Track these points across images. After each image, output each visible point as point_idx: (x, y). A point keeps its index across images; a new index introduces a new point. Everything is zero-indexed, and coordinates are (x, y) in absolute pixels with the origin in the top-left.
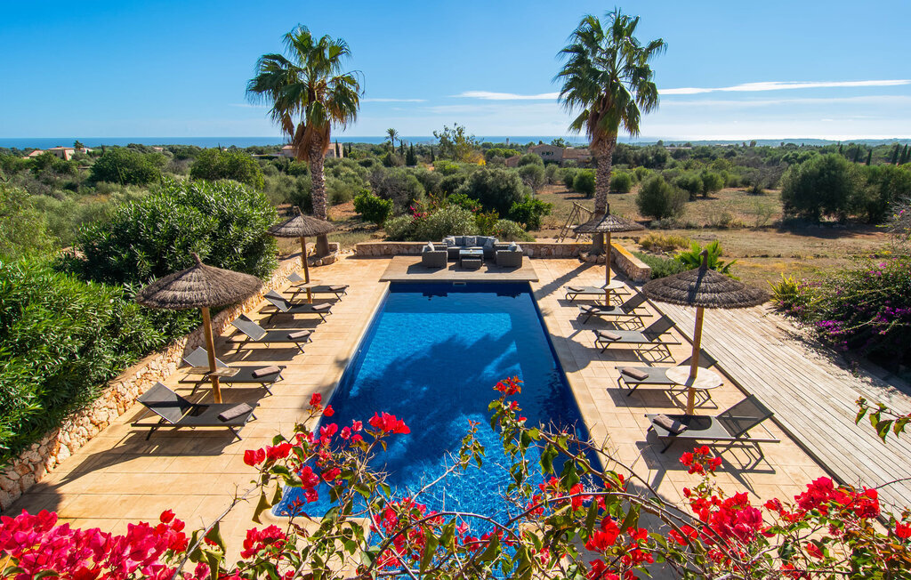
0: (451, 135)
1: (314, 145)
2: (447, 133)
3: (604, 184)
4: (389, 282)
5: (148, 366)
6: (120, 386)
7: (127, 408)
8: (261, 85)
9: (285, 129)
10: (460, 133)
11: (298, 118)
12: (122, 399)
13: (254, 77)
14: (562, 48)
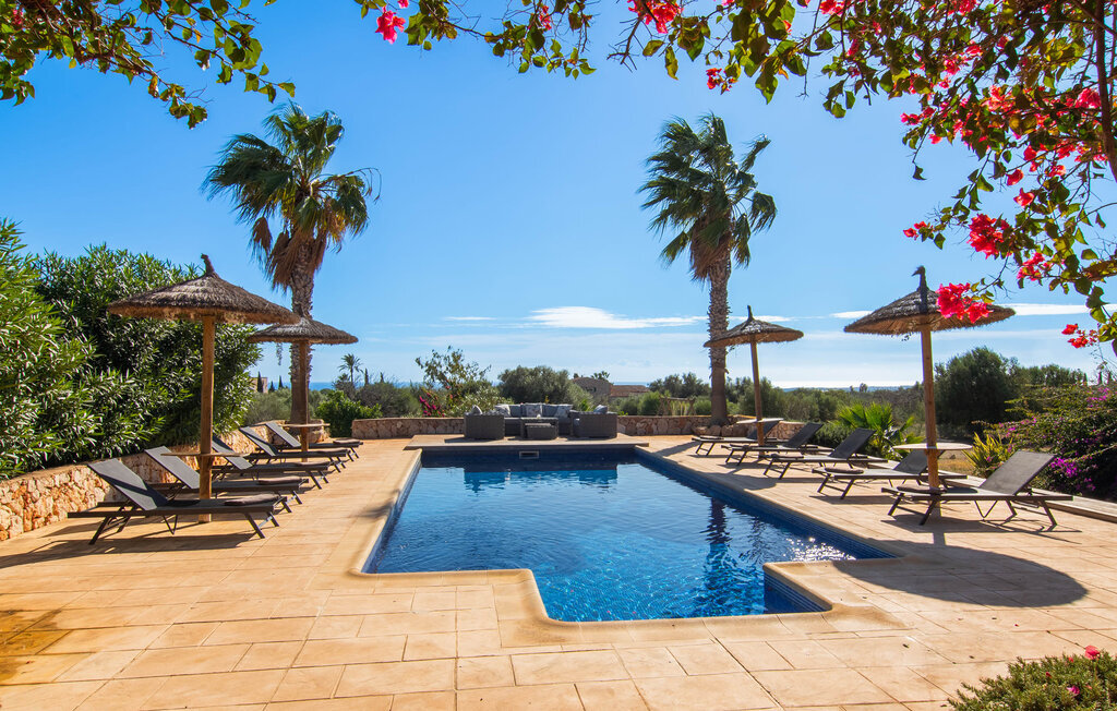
0: (442, 363)
1: (301, 264)
2: (437, 360)
3: (720, 326)
4: (421, 450)
5: (70, 473)
6: (32, 482)
7: (36, 526)
8: (229, 174)
9: (257, 240)
10: (455, 360)
11: (277, 224)
12: (32, 505)
13: (218, 163)
14: (650, 155)
